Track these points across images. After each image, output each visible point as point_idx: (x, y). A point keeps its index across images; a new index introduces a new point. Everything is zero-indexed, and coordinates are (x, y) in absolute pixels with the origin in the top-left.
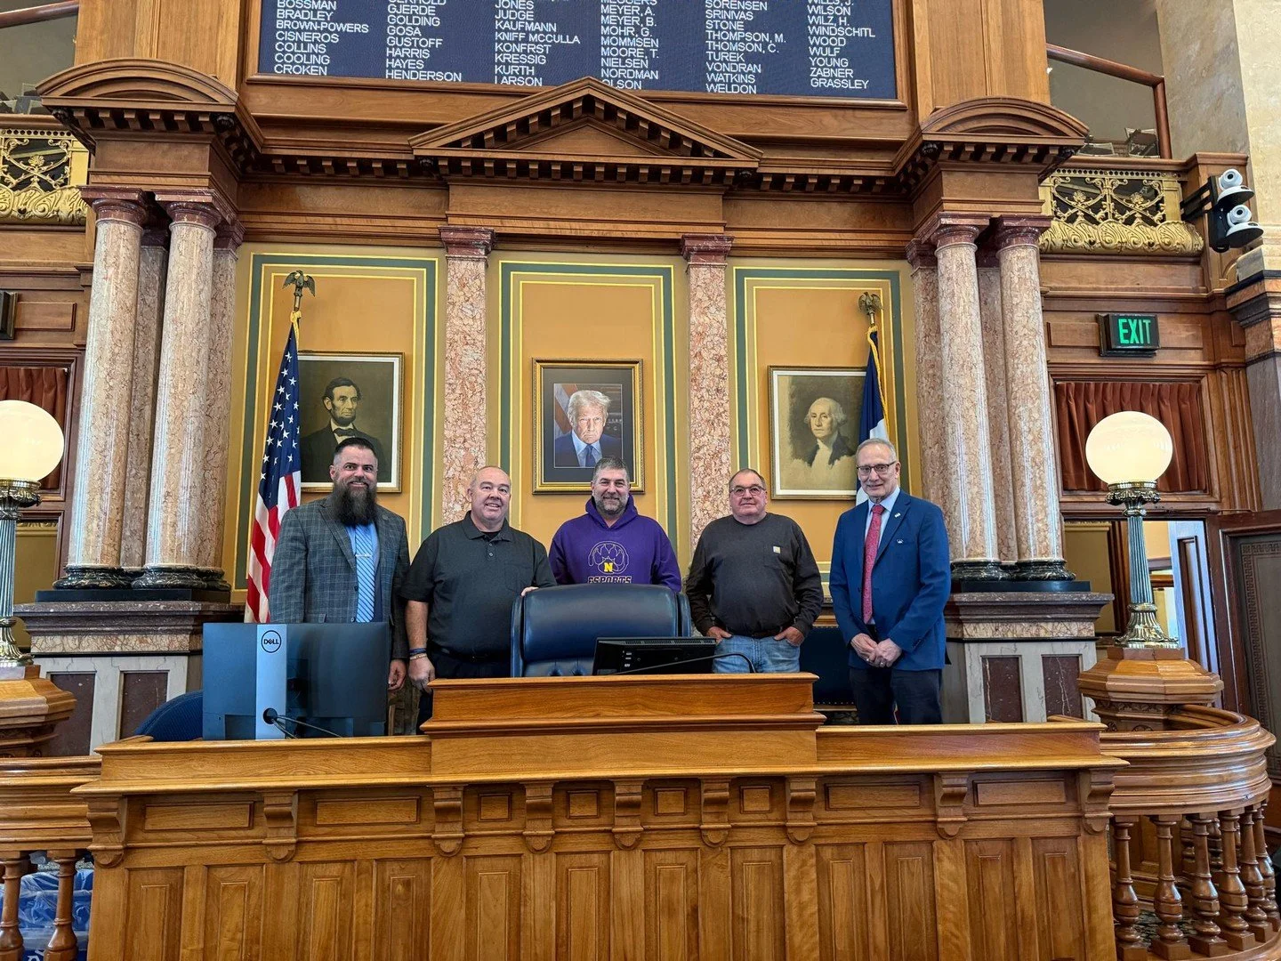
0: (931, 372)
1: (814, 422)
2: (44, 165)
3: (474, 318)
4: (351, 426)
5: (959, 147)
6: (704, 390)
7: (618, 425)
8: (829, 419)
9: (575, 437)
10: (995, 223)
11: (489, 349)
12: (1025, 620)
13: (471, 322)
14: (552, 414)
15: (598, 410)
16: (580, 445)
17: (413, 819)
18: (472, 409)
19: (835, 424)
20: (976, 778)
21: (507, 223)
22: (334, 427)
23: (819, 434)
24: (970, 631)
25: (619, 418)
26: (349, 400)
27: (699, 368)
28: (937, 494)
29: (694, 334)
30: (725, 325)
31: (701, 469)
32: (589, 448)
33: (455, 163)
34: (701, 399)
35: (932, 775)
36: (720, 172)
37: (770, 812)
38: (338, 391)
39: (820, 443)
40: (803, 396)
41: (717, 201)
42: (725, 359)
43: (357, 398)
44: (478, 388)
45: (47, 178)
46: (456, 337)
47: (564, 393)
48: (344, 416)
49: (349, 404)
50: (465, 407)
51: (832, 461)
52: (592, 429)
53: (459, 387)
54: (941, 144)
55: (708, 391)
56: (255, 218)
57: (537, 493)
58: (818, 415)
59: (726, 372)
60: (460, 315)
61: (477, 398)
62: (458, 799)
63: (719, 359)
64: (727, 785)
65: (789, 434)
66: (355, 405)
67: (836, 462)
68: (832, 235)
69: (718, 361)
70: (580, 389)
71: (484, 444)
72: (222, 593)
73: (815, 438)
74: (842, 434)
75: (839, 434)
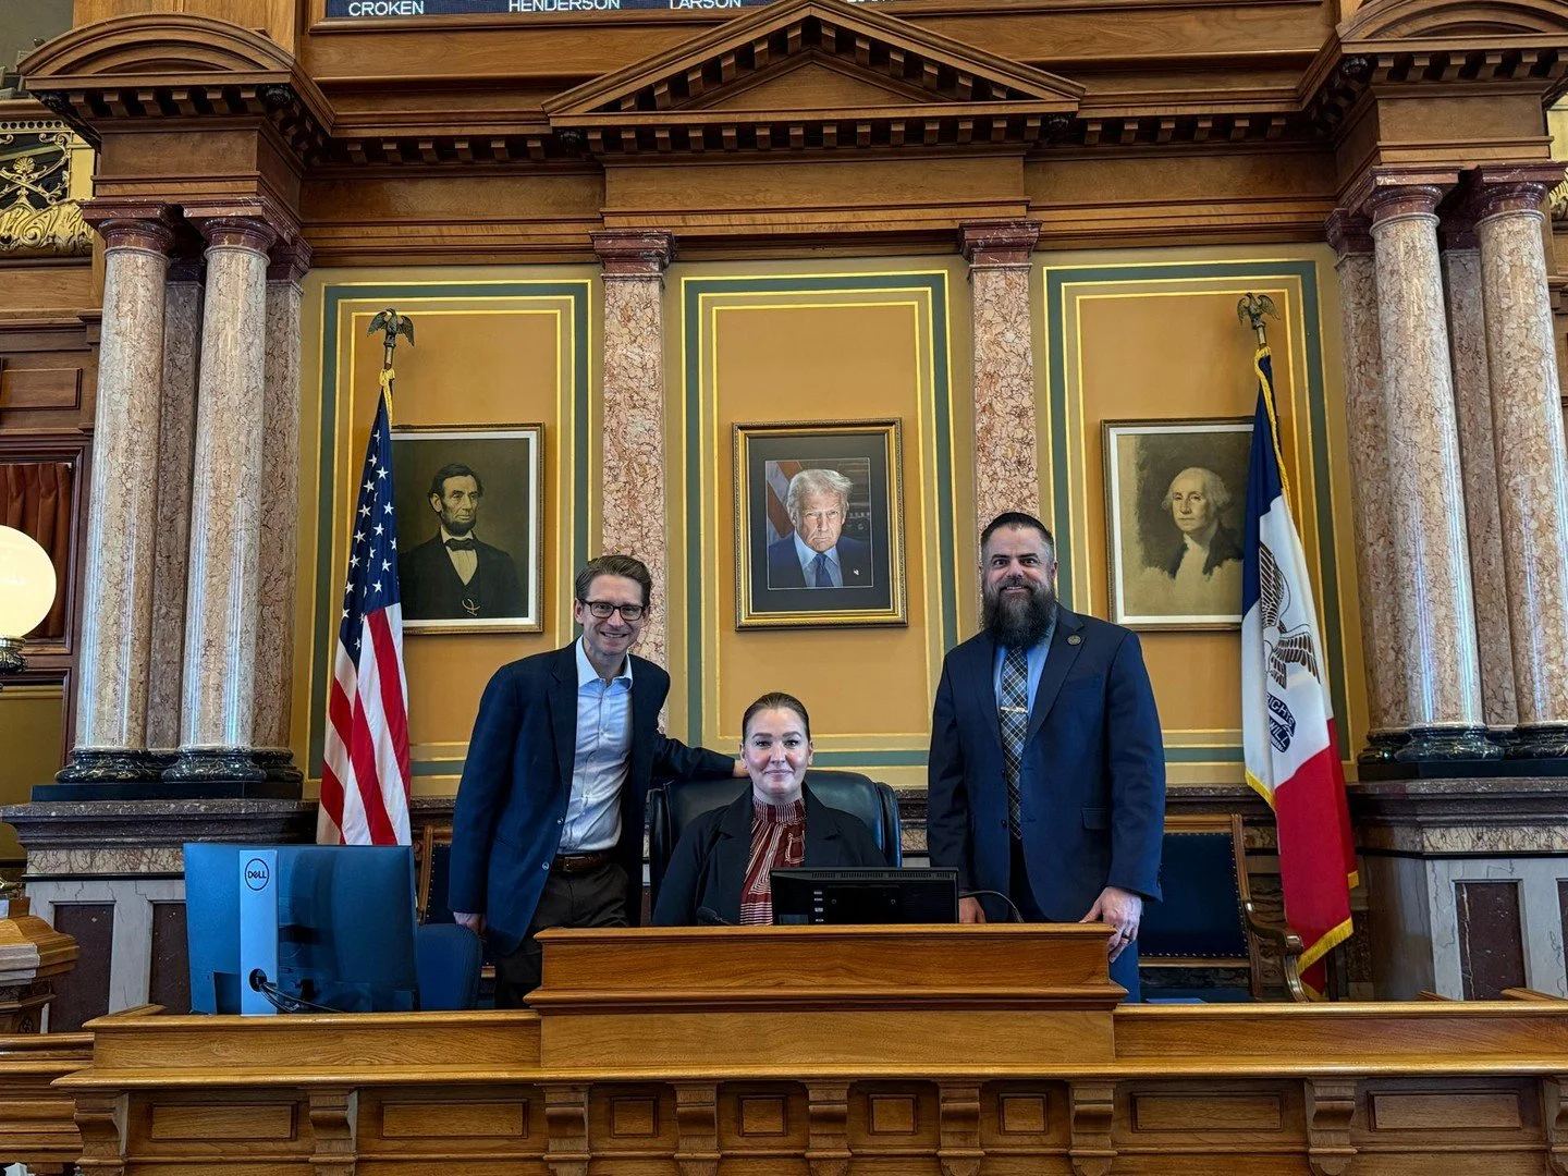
0: (1370, 421)
1: (1177, 505)
2: (35, 170)
3: (644, 367)
4: (469, 536)
5: (1404, 62)
6: (998, 464)
7: (865, 520)
8: (1203, 501)
9: (798, 541)
10: (1469, 178)
11: (667, 413)
12: (1527, 823)
13: (640, 373)
14: (765, 507)
15: (833, 499)
16: (806, 554)
17: (518, 1132)
19: (1213, 509)
20: (1371, 1087)
21: (692, 220)
22: (446, 537)
23: (1186, 526)
24: (1434, 840)
25: (866, 510)
26: (466, 497)
27: (988, 430)
28: (1385, 620)
29: (980, 375)
30: (1030, 360)
32: (821, 558)
33: (611, 134)
34: (993, 478)
35: (1300, 1081)
36: (1017, 121)
37: (1045, 1132)
38: (451, 484)
39: (1188, 541)
40: (1159, 465)
41: (1012, 167)
42: (1031, 413)
43: (479, 493)
44: (651, 473)
45: (40, 189)
46: (619, 397)
47: (781, 474)
48: (458, 519)
49: (466, 502)
50: (634, 502)
51: (1208, 569)
52: (824, 528)
53: (623, 472)
54: (1373, 58)
55: (1004, 464)
56: (327, 233)
57: (743, 629)
58: (1185, 496)
59: (1033, 435)
60: (624, 363)
61: (650, 488)
62: (582, 1105)
63: (1021, 414)
64: (977, 1092)
65: (1137, 527)
66: (475, 504)
67: (1216, 570)
68: (1204, 209)
69: (1019, 416)
70: (805, 468)
72: (292, 787)
73: (1181, 533)
74: (1225, 525)
75: (1220, 524)
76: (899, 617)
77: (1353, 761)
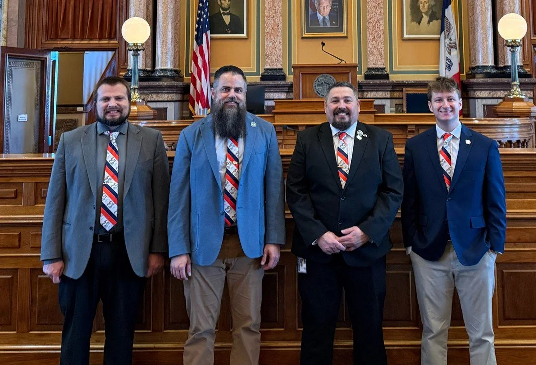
1: (421, 6)
4: (228, 11)
7: (336, 8)
8: (428, 4)
9: (318, 13)
12: (502, 90)
14: (309, 5)
15: (328, 2)
16: (320, 17)
18: (276, 4)
19: (430, 7)
22: (221, 12)
23: (423, 11)
24: (478, 94)
31: (371, 27)
32: (324, 18)
39: (424, 15)
48: (225, 7)
49: (227, 2)
51: (429, 23)
52: (325, 10)
57: (303, 38)
58: (423, 2)
65: (410, 11)
66: (229, 3)
67: (431, 23)
71: (281, 18)
72: (181, 78)
73: (422, 13)
74: (433, 11)
75: (432, 11)
76: (345, 35)
77: (465, 74)
